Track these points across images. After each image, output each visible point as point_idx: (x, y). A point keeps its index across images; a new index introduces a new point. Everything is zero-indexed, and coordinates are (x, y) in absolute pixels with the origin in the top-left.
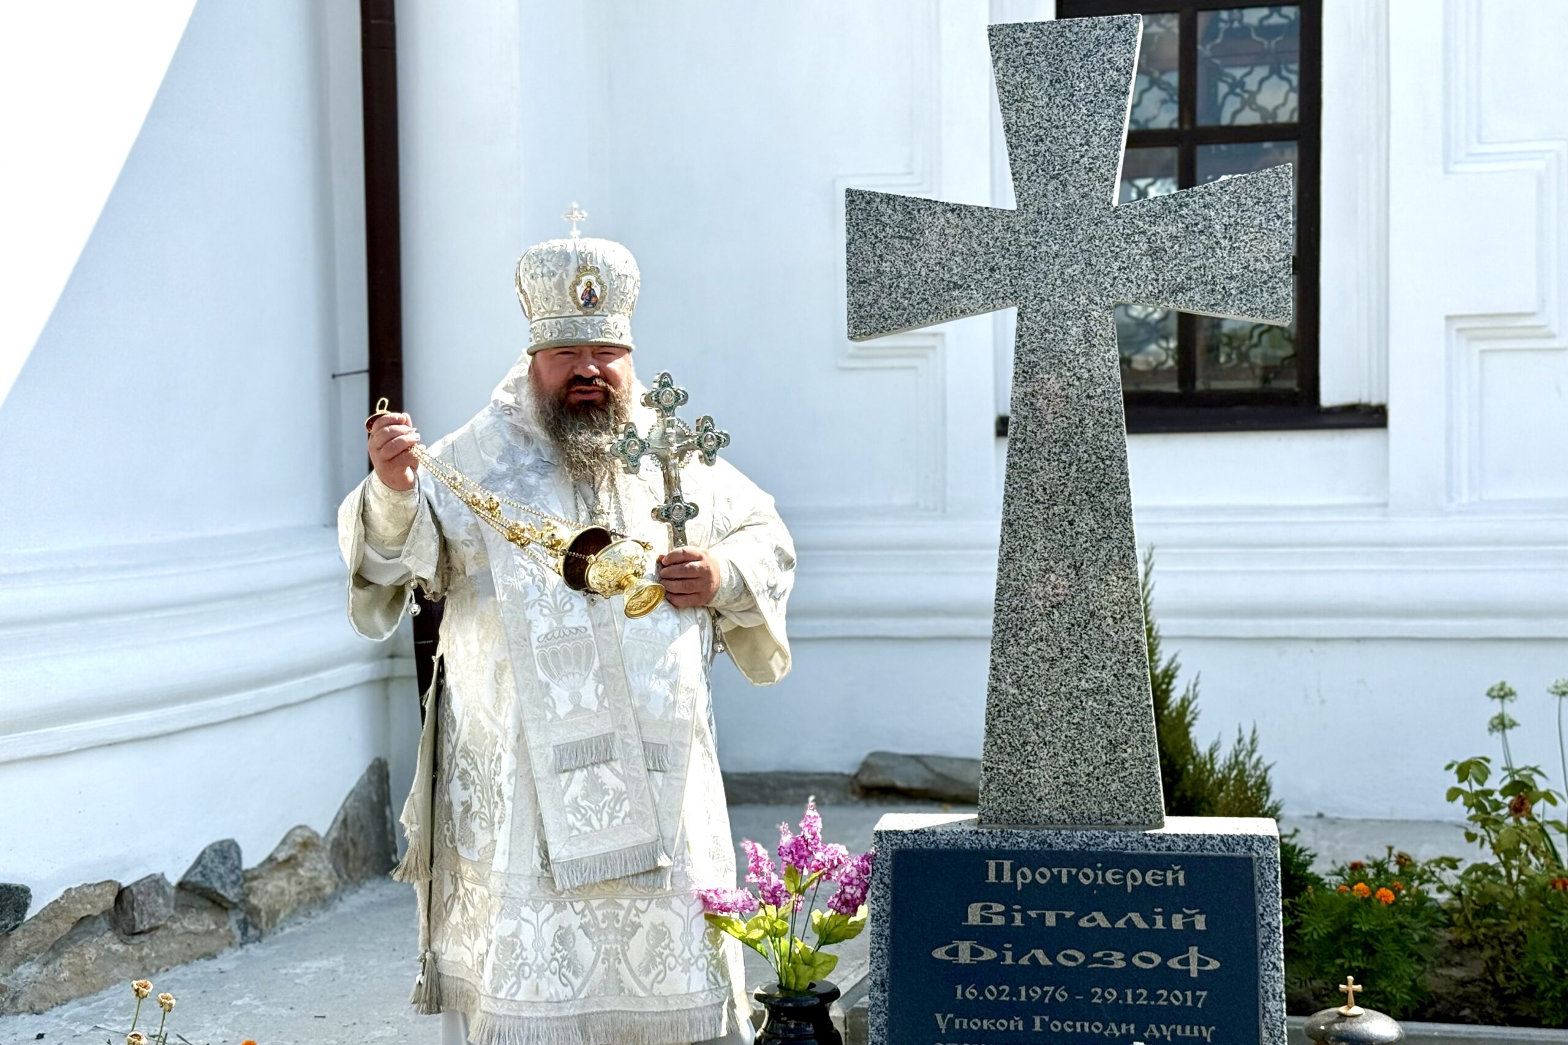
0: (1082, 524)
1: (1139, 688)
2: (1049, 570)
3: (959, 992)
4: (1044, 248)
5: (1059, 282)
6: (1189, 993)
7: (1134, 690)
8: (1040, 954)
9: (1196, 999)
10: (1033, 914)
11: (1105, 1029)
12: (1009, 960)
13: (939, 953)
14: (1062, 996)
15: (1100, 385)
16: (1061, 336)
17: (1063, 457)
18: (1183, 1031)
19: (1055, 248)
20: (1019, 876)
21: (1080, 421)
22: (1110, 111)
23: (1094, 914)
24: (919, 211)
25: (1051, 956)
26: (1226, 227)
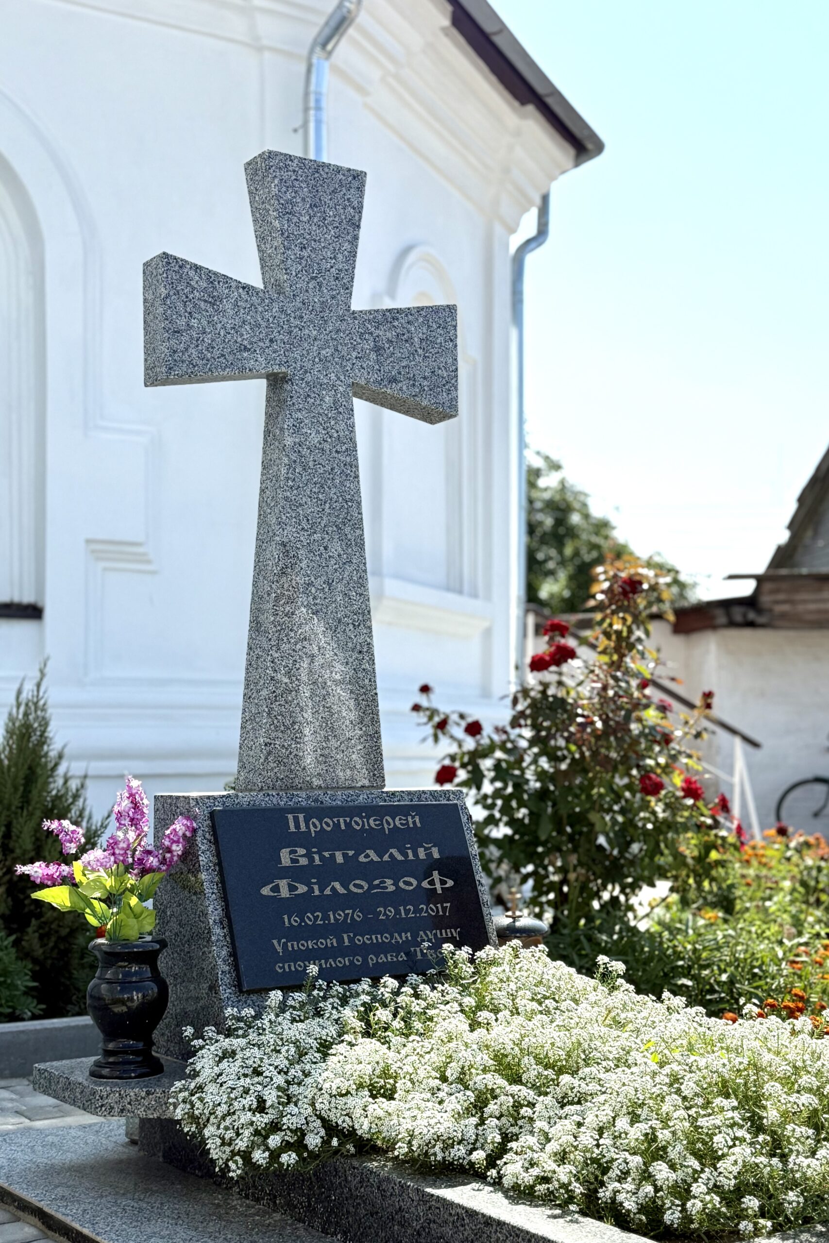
0: (333, 550)
1: (370, 681)
2: (311, 584)
3: (286, 920)
4: (307, 332)
5: (317, 360)
6: (439, 905)
7: (367, 681)
8: (337, 885)
9: (444, 909)
10: (326, 854)
11: (392, 938)
12: (317, 893)
13: (266, 891)
14: (358, 916)
15: (345, 443)
16: (318, 402)
17: (320, 496)
18: (441, 934)
19: (315, 333)
20: (311, 826)
21: (332, 469)
22: (349, 238)
23: (368, 851)
24: (219, 282)
25: (345, 886)
26: (421, 340)
